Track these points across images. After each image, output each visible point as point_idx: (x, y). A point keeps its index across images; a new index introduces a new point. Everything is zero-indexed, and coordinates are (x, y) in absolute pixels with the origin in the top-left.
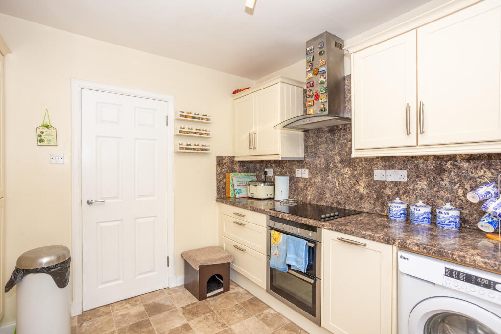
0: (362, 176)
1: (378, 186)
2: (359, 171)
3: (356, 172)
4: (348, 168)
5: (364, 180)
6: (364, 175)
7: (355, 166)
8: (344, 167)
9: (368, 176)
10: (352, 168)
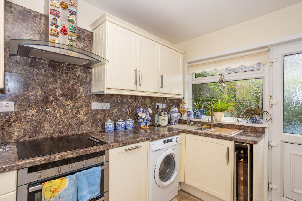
0: (82, 107)
1: (94, 113)
2: (80, 103)
3: (77, 104)
4: (70, 101)
5: (84, 110)
6: (84, 106)
7: (77, 100)
8: (66, 100)
9: (87, 107)
10: (74, 101)
